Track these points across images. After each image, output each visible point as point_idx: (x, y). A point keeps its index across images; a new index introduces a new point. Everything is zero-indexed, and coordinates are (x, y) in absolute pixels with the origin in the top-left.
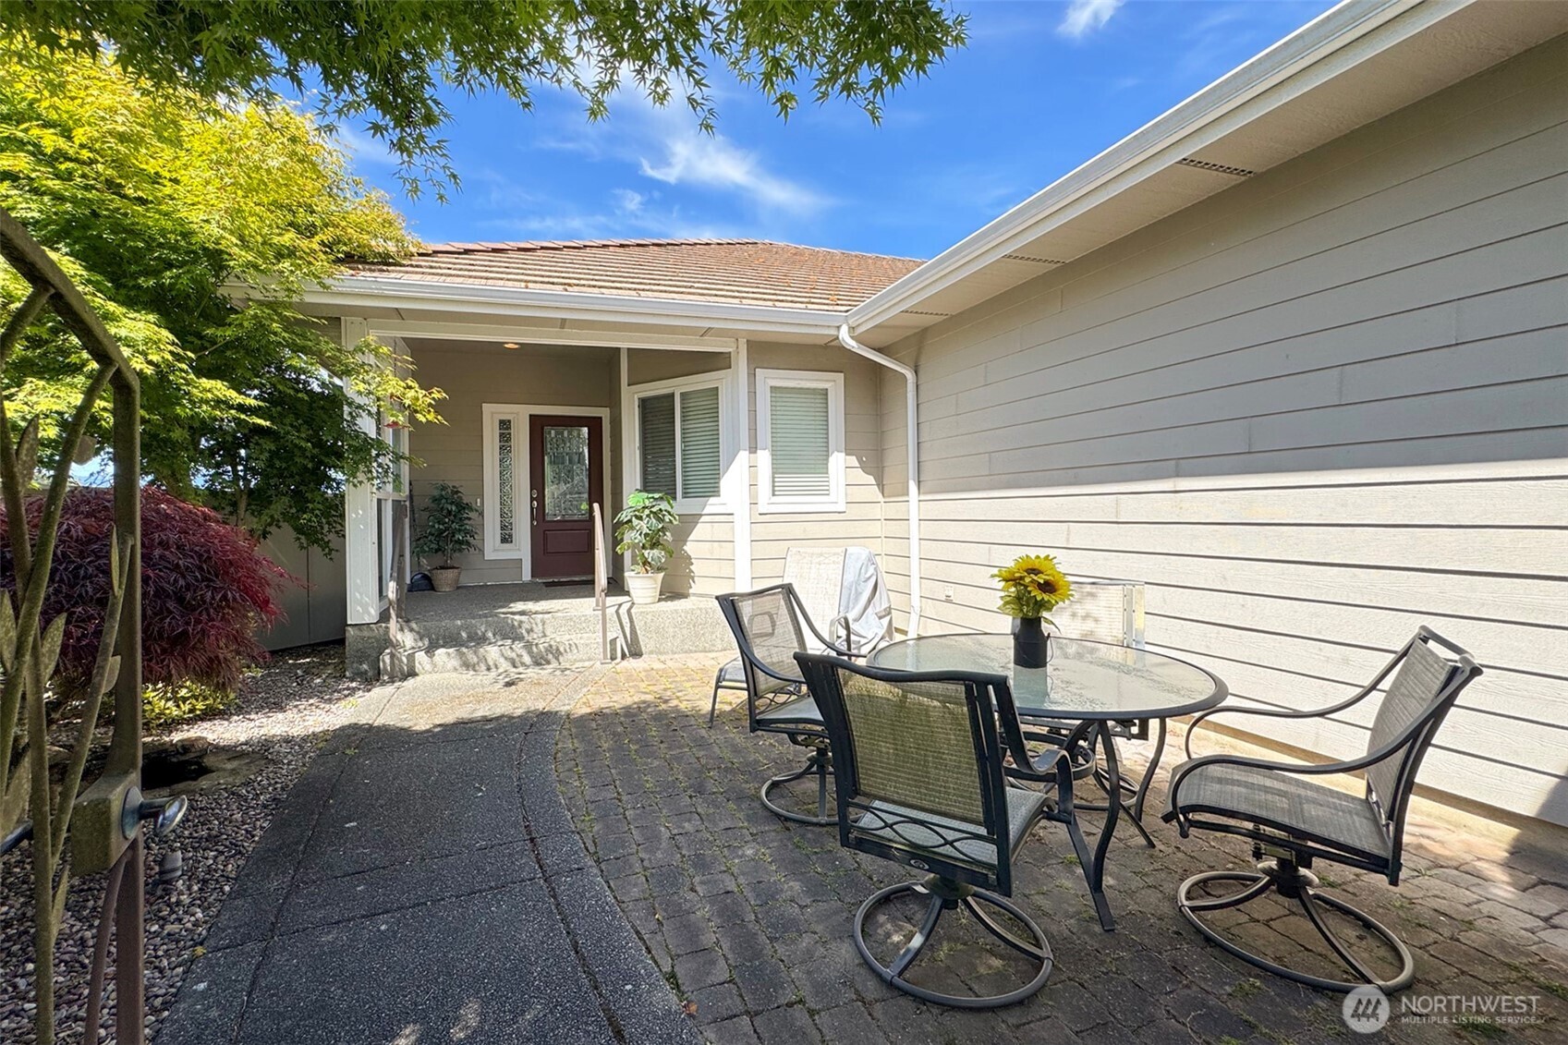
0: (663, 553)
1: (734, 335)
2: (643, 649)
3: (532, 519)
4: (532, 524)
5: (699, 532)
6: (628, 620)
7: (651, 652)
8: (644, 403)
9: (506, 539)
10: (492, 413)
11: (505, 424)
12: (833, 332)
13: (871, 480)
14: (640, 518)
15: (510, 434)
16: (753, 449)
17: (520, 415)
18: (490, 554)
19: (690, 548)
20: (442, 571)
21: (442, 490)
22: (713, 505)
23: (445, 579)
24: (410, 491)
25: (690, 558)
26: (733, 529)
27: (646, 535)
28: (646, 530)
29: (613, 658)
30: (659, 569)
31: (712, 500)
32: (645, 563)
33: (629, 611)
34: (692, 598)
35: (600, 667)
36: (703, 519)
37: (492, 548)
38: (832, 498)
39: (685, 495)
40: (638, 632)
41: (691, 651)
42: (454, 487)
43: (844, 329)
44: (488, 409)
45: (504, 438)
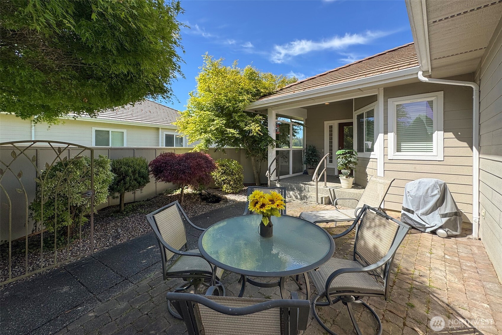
1: (377, 87)
5: (370, 164)
6: (333, 192)
8: (358, 118)
9: (331, 161)
11: (331, 127)
12: (415, 76)
13: (465, 144)
15: (332, 129)
16: (386, 133)
17: (335, 124)
19: (367, 170)
20: (309, 170)
22: (373, 155)
23: (310, 172)
24: (306, 147)
25: (367, 174)
26: (377, 165)
29: (321, 203)
31: (372, 153)
33: (333, 190)
38: (434, 153)
39: (366, 151)
40: (336, 197)
43: (420, 73)
44: (326, 123)
45: (331, 131)
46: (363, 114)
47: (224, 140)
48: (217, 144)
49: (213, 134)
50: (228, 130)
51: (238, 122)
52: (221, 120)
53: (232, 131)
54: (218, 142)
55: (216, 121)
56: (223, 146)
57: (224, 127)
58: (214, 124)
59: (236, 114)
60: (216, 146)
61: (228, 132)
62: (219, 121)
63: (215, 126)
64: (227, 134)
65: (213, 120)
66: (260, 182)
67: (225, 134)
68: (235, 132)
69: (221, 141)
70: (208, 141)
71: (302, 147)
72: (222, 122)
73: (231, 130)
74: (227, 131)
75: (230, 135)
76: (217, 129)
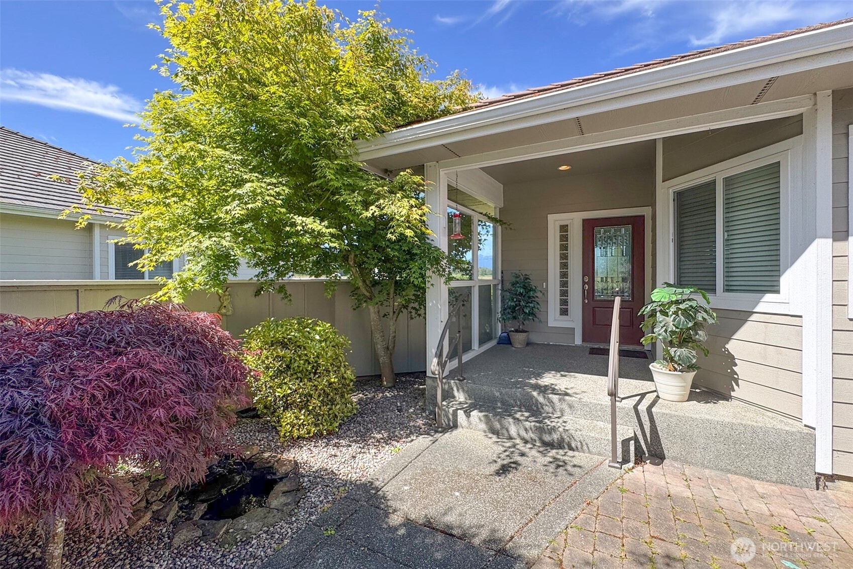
0: (694, 353)
2: (666, 452)
3: (584, 298)
4: (583, 302)
5: (746, 331)
6: (647, 418)
7: (675, 459)
8: (680, 196)
9: (564, 312)
10: (554, 221)
11: (564, 228)
14: (665, 314)
15: (567, 235)
17: (575, 220)
18: (551, 323)
19: (732, 346)
20: (516, 334)
21: (516, 277)
22: (768, 303)
23: (519, 339)
24: (502, 277)
25: (733, 358)
26: (800, 335)
27: (673, 332)
28: (671, 327)
29: (626, 460)
30: (691, 367)
31: (768, 297)
32: (672, 359)
33: (649, 409)
34: (734, 402)
35: (608, 470)
36: (754, 317)
37: (554, 319)
39: (728, 289)
40: (660, 434)
41: (729, 471)
42: (526, 275)
44: (551, 218)
45: (564, 238)
46: (714, 182)
47: (286, 256)
48: (259, 270)
49: (240, 235)
50: (299, 219)
51: (336, 191)
52: (274, 185)
53: (313, 224)
54: (263, 263)
55: (248, 185)
56: (280, 274)
57: (283, 210)
58: (239, 195)
59: (327, 162)
60: (257, 276)
61: (299, 228)
62: (263, 185)
63: (246, 203)
64: (297, 233)
65: (240, 183)
66: (393, 371)
67: (289, 235)
68: (324, 230)
69: (275, 259)
70: (223, 260)
71: (490, 278)
72: (277, 190)
73: (309, 220)
74: (294, 225)
75: (307, 239)
76: (254, 216)
